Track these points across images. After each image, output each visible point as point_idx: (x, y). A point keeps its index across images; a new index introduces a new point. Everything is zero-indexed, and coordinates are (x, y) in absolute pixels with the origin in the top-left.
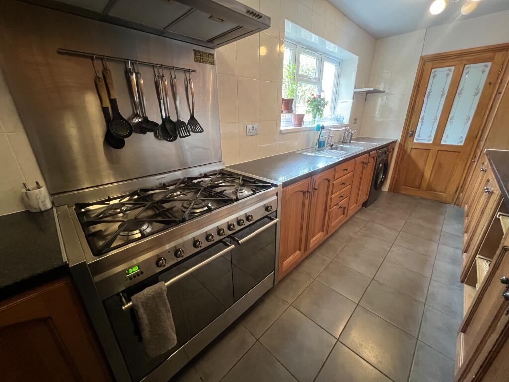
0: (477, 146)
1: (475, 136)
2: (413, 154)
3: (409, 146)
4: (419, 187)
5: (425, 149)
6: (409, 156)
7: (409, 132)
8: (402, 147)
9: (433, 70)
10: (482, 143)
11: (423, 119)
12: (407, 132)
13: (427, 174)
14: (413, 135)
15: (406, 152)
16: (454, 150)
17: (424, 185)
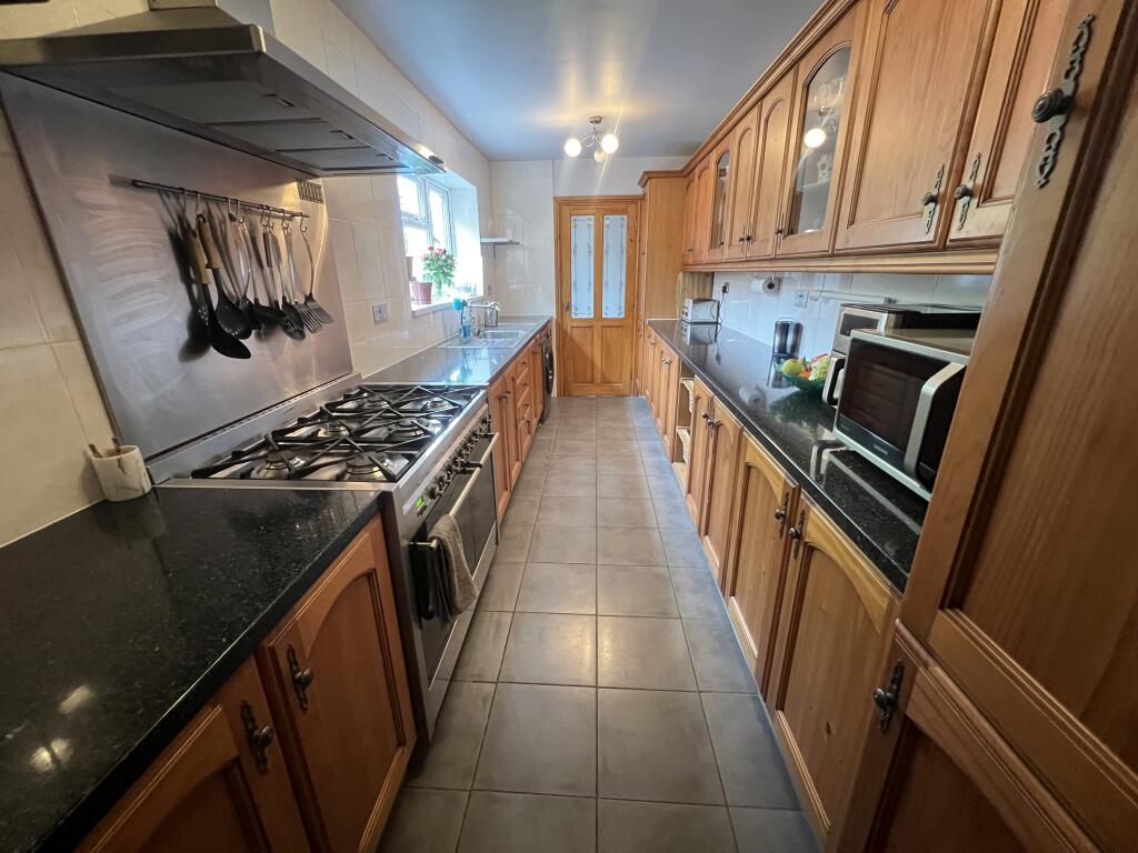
0: (638, 318)
1: (632, 305)
2: (576, 334)
3: (568, 325)
4: (592, 382)
5: (587, 326)
6: (571, 338)
7: (564, 305)
8: (560, 326)
9: (573, 218)
10: (642, 313)
11: (575, 285)
12: (562, 305)
13: (598, 360)
14: (568, 308)
15: (566, 333)
16: (616, 325)
17: (598, 378)
